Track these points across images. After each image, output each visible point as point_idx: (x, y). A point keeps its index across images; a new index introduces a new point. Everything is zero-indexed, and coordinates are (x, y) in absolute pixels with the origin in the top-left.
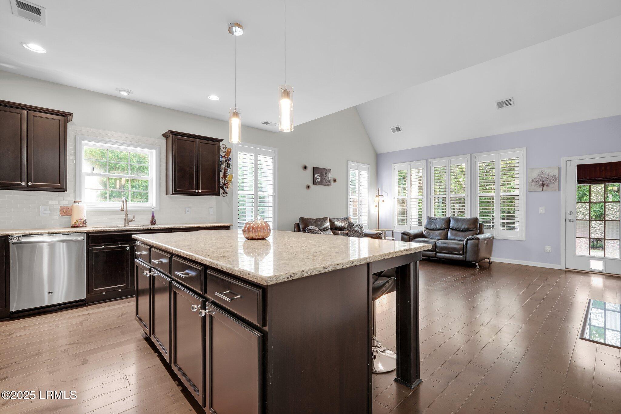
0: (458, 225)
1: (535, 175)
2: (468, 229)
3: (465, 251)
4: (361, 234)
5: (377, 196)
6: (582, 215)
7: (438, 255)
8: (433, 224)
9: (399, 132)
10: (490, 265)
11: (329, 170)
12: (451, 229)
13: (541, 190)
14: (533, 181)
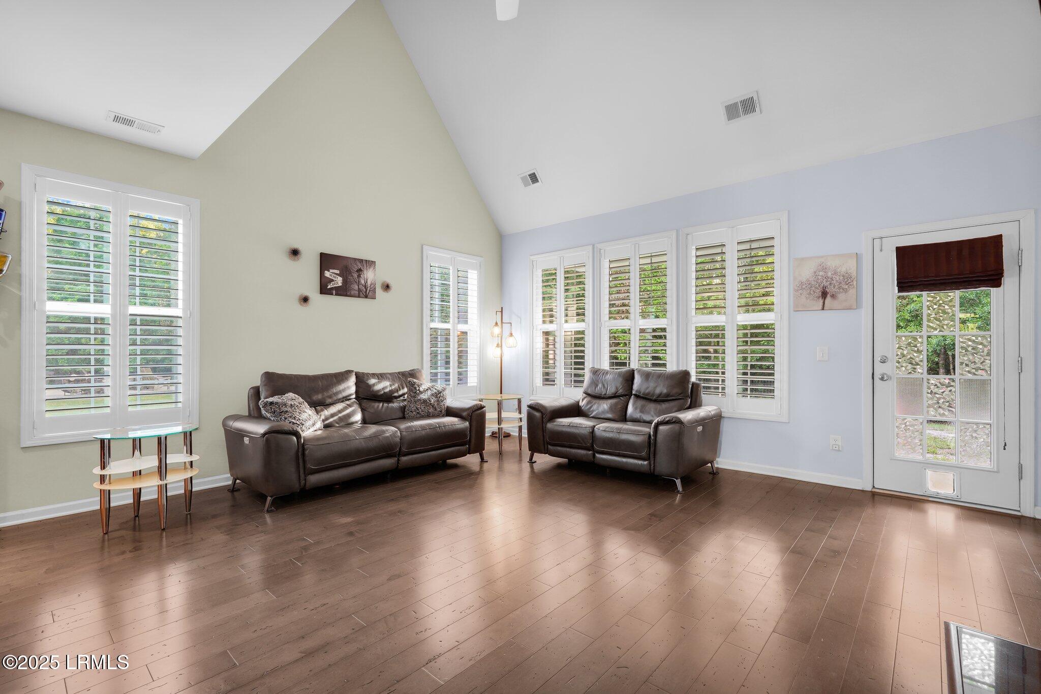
0: (648, 388)
1: (807, 273)
2: (668, 395)
3: (652, 449)
4: (436, 410)
5: (497, 324)
6: (908, 364)
7: (599, 458)
8: (600, 385)
9: (536, 184)
10: (713, 479)
11: (371, 264)
12: (635, 395)
13: (821, 307)
14: (803, 287)
